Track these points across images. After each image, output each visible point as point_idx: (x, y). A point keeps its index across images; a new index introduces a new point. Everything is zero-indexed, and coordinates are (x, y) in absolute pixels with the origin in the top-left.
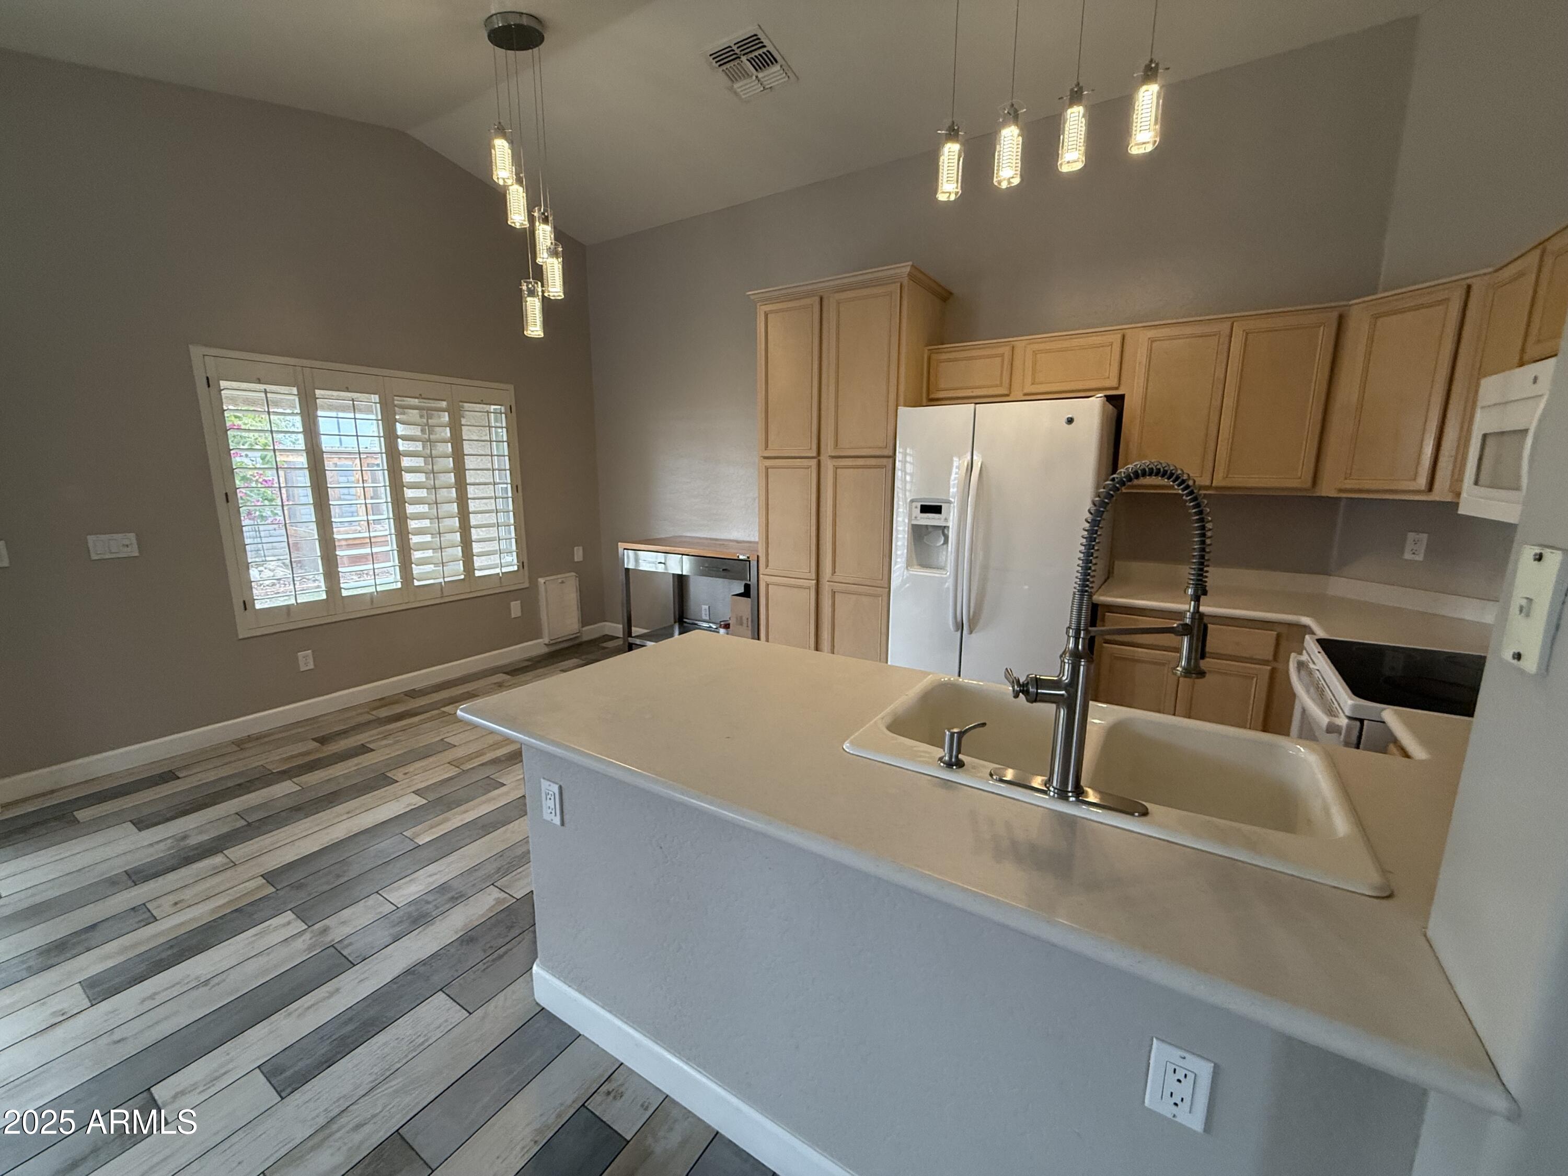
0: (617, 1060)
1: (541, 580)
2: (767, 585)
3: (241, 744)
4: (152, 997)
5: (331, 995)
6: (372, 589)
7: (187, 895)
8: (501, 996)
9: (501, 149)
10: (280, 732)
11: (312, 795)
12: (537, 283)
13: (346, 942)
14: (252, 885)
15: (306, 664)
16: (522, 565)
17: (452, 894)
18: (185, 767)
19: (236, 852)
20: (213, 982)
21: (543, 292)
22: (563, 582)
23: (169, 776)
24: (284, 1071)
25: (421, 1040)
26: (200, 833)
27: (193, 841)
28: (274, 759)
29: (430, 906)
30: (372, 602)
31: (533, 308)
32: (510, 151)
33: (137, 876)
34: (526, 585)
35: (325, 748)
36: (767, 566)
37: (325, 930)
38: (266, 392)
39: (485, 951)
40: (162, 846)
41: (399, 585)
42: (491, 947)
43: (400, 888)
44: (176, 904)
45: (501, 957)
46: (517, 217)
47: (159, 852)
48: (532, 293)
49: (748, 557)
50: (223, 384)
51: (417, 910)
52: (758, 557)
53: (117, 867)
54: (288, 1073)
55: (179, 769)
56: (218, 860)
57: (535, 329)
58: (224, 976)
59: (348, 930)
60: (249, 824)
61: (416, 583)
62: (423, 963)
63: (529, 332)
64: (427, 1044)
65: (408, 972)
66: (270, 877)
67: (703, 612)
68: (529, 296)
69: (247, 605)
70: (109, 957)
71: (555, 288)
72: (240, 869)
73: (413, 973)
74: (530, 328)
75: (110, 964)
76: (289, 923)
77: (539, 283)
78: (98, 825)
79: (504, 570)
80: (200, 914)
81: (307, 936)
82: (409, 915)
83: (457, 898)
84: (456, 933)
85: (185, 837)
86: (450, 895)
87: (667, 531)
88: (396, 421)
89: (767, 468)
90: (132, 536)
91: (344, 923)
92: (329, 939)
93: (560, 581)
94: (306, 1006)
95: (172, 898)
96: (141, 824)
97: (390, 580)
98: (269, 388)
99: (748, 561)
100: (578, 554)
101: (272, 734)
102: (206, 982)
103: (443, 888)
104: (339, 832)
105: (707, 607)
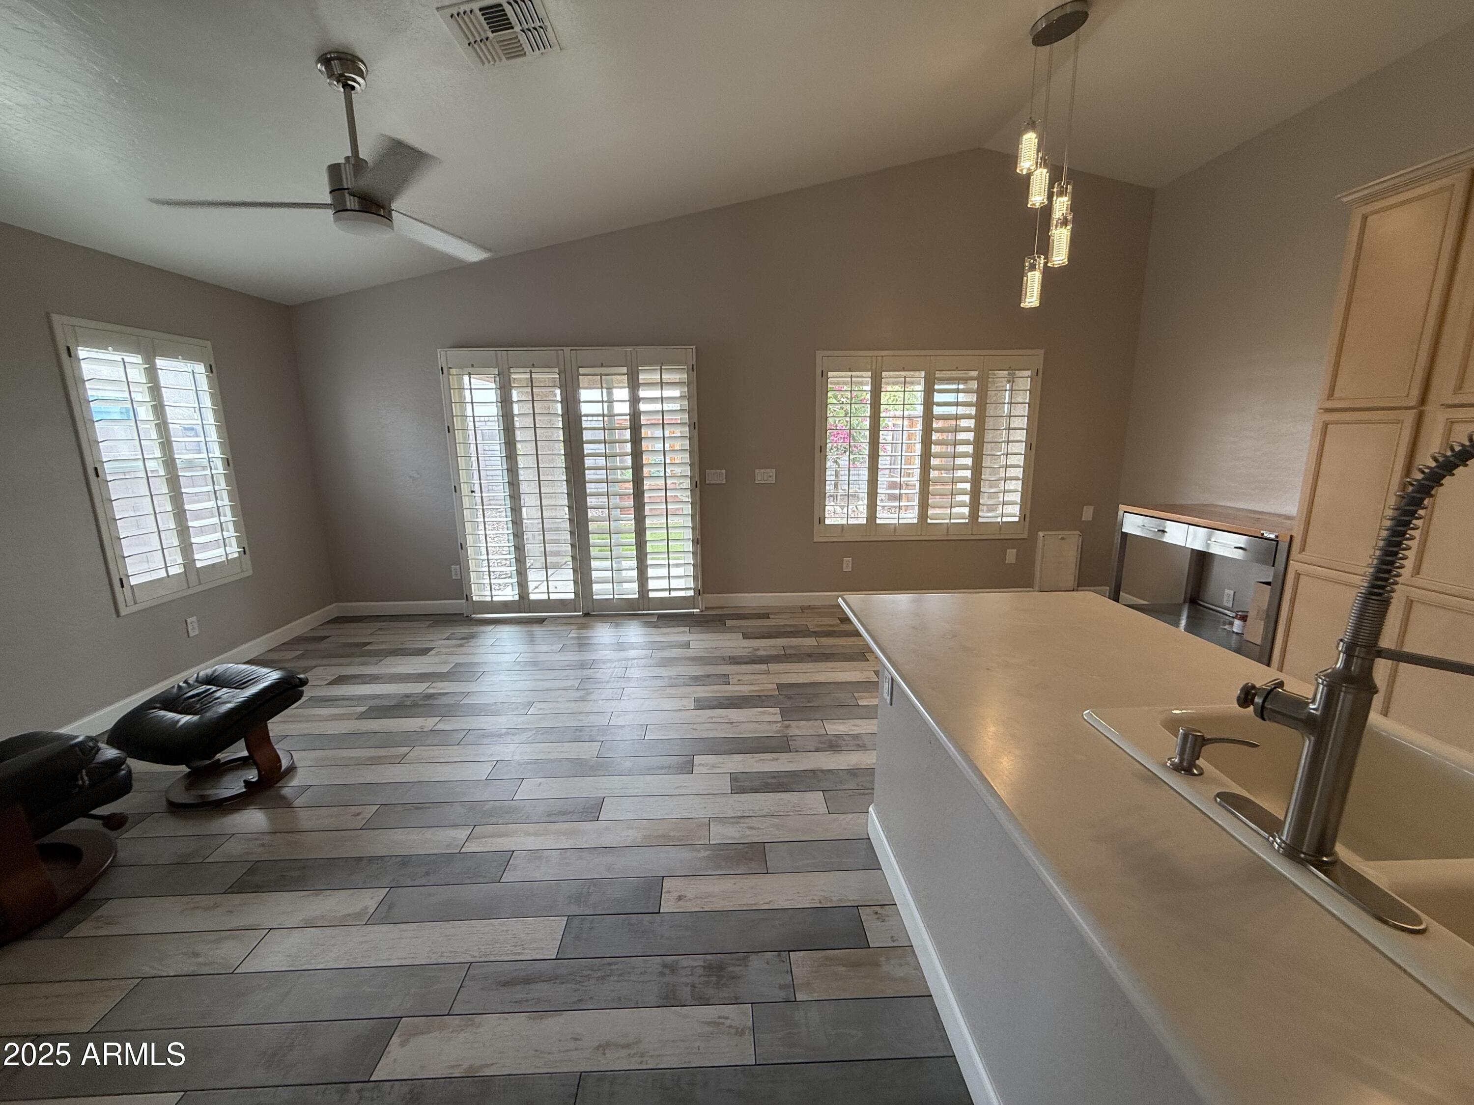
0: (894, 901)
1: (1041, 534)
2: (1298, 575)
3: (803, 609)
4: (712, 718)
5: (773, 760)
6: (896, 521)
7: (746, 678)
8: (850, 816)
9: (1029, 141)
10: (825, 608)
11: (821, 651)
12: (1039, 257)
13: (793, 738)
14: (771, 686)
15: (847, 567)
16: (1023, 517)
17: (860, 743)
18: (775, 614)
19: (773, 667)
20: (734, 724)
21: (1046, 264)
22: (1063, 539)
23: (766, 616)
24: (737, 782)
25: (798, 809)
26: (764, 650)
27: (761, 653)
28: (812, 623)
29: (844, 743)
30: (895, 530)
31: (1034, 282)
32: (1037, 140)
33: (734, 660)
34: (1025, 536)
35: (841, 626)
36: (1303, 550)
37: (788, 727)
38: (851, 377)
39: (858, 785)
40: (747, 650)
41: (915, 521)
42: (862, 786)
43: (834, 723)
44: (739, 680)
45: (863, 794)
46: (1037, 198)
47: (745, 653)
48: (1033, 268)
49: (1277, 537)
50: (830, 374)
51: (836, 741)
52: (1291, 537)
53: (728, 653)
54: (739, 784)
55: (772, 614)
56: (764, 667)
57: (1032, 298)
58: (738, 724)
59: (798, 732)
60: (785, 655)
61: (929, 521)
62: (822, 771)
63: (1026, 304)
64: (799, 813)
65: (813, 771)
66: (780, 686)
67: (1226, 598)
68: (1029, 271)
69: (821, 520)
70: (708, 692)
71: (1060, 256)
72: (771, 676)
73: (815, 773)
74: (1027, 300)
75: (707, 695)
76: (775, 714)
77: (1043, 257)
78: (732, 630)
79: (1005, 519)
80: (745, 690)
81: (779, 725)
82: (831, 741)
83: (861, 747)
84: (848, 766)
85: (758, 649)
86: (857, 742)
87: (1196, 497)
88: (934, 390)
89: (1326, 425)
90: (774, 471)
91: (798, 727)
92: (788, 732)
93: (1060, 537)
94: (762, 758)
95: (739, 677)
96: (746, 637)
97: (911, 517)
98: (854, 374)
99: (1276, 541)
100: (1088, 513)
101: (820, 608)
102: (732, 723)
103: (856, 736)
104: (821, 678)
105: (1232, 592)
